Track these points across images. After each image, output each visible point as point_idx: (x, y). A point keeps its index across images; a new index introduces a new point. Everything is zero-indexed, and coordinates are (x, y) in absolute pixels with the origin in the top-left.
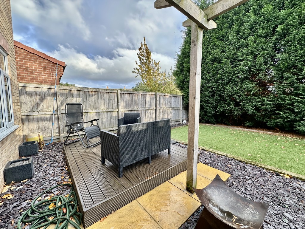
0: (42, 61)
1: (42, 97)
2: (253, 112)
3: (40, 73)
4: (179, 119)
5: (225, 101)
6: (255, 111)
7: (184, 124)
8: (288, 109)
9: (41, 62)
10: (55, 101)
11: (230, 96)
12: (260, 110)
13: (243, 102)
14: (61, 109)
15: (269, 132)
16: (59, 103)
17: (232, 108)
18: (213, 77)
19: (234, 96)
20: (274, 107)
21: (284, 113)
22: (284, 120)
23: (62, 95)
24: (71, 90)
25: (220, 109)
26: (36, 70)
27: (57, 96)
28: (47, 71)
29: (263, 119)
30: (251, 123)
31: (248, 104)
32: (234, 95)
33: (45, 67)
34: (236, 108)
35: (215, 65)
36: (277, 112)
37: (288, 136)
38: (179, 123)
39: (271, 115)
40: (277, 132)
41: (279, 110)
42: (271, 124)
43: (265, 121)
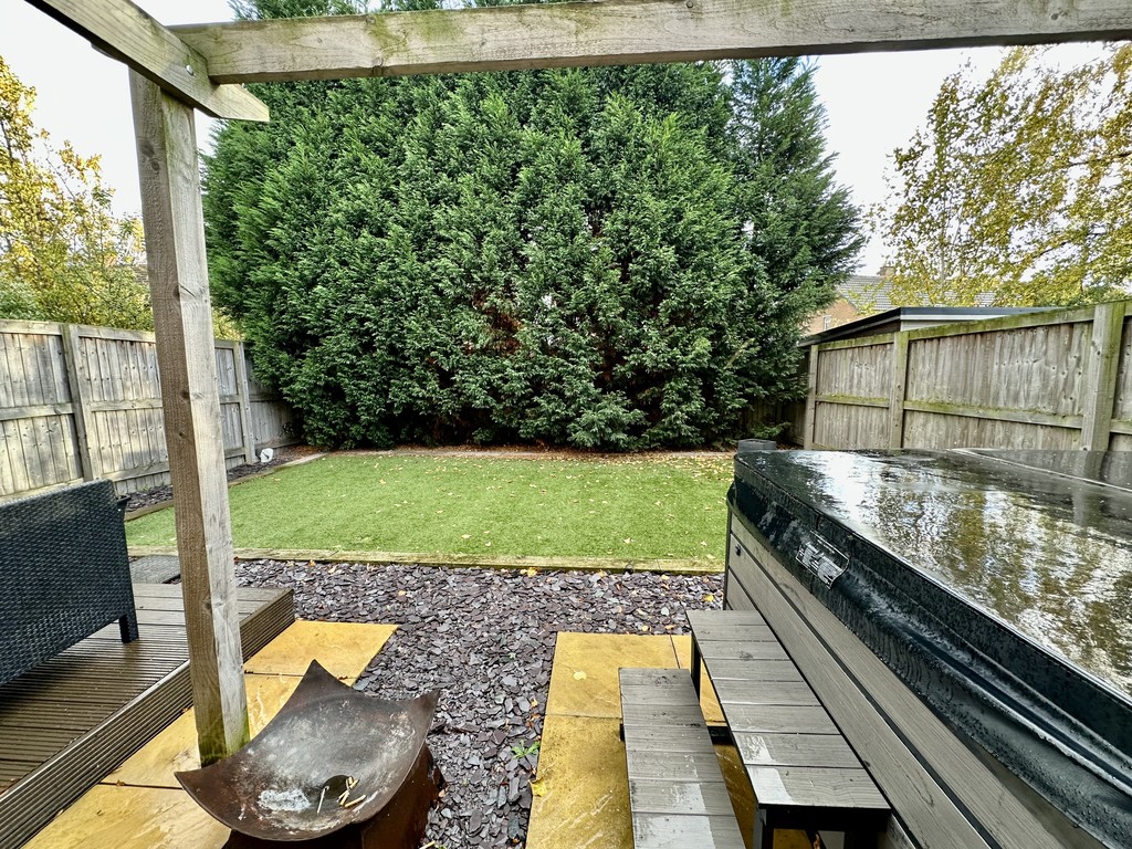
2: (486, 403)
4: (239, 445)
5: (412, 368)
6: (490, 399)
7: (267, 465)
8: (554, 391)
11: (422, 353)
12: (501, 394)
13: (461, 372)
15: (526, 454)
17: (434, 392)
18: (363, 282)
19: (433, 354)
20: (527, 387)
21: (549, 403)
22: (549, 420)
25: (397, 396)
29: (511, 420)
30: (487, 433)
31: (471, 380)
32: (435, 350)
34: (444, 392)
35: (365, 242)
36: (536, 399)
37: (560, 456)
38: (240, 462)
39: (524, 408)
40: (541, 450)
41: (540, 395)
42: (528, 433)
43: (514, 424)
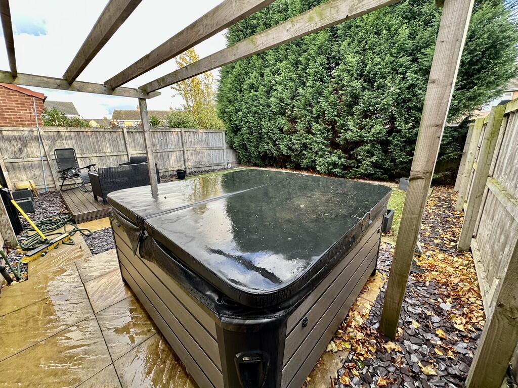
0: (11, 93)
1: (24, 142)
3: (12, 109)
4: (222, 162)
9: (10, 95)
10: (41, 145)
14: (51, 154)
16: (47, 148)
23: (49, 138)
24: (59, 132)
26: (6, 106)
27: (42, 139)
28: (22, 107)
33: (17, 101)
38: (223, 167)
